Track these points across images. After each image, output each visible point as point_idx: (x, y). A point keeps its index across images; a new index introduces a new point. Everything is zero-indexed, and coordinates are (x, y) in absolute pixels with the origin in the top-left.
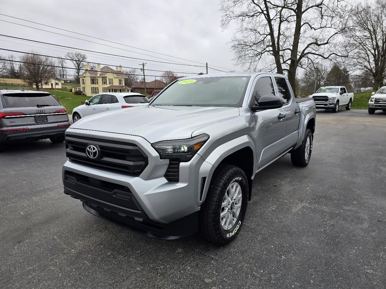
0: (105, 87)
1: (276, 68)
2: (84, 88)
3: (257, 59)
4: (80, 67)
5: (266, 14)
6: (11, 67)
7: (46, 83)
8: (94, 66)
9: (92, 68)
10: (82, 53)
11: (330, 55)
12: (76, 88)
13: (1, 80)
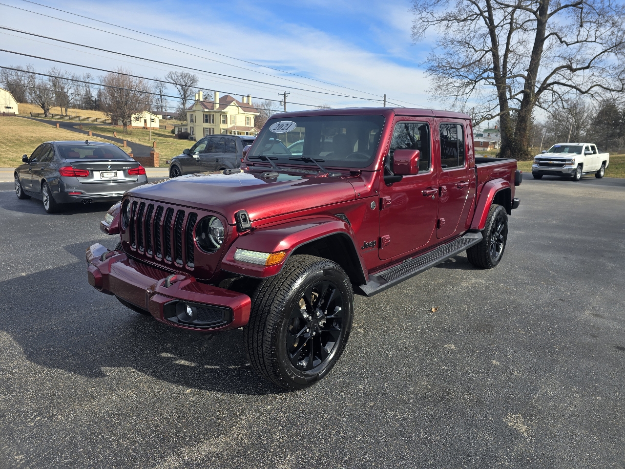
0: (224, 128)
1: (499, 106)
2: (193, 128)
3: (468, 90)
4: (187, 95)
5: (486, 17)
6: (87, 92)
7: (137, 119)
8: (208, 95)
9: (206, 98)
10: (192, 73)
11: (591, 87)
12: (181, 127)
13: (71, 112)
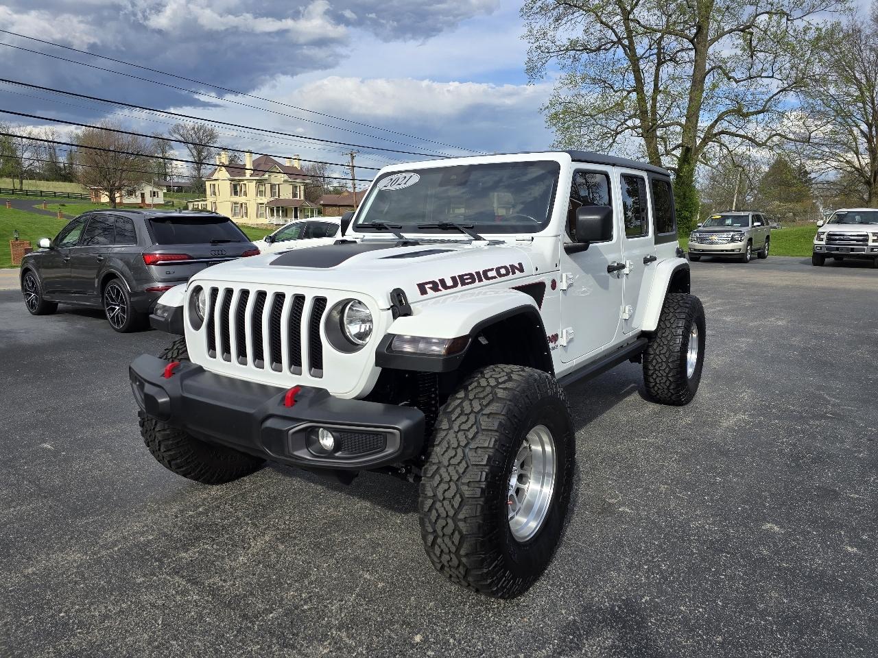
0: (262, 202)
2: (215, 203)
3: (606, 144)
4: (202, 158)
5: (626, 46)
6: (51, 156)
7: (130, 193)
10: (209, 125)
11: (770, 137)
12: (197, 203)
13: (29, 185)
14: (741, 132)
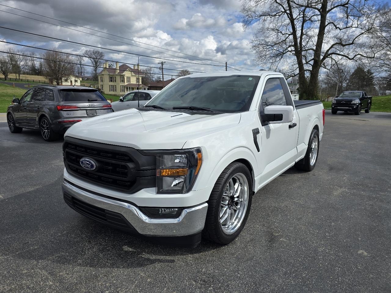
0: (123, 85)
1: (298, 69)
2: (102, 85)
3: (278, 59)
4: (97, 65)
5: (288, 14)
6: (32, 64)
7: (66, 81)
8: (111, 64)
9: (110, 66)
10: (101, 50)
11: (356, 56)
12: (94, 85)
13: (22, 77)
14: (342, 53)
